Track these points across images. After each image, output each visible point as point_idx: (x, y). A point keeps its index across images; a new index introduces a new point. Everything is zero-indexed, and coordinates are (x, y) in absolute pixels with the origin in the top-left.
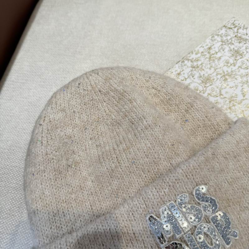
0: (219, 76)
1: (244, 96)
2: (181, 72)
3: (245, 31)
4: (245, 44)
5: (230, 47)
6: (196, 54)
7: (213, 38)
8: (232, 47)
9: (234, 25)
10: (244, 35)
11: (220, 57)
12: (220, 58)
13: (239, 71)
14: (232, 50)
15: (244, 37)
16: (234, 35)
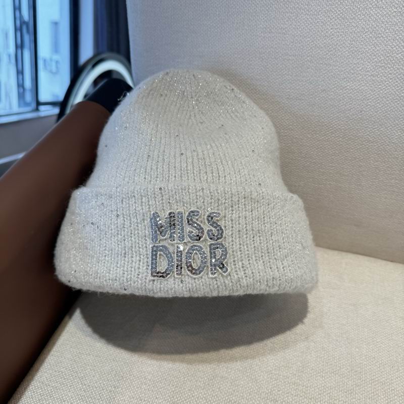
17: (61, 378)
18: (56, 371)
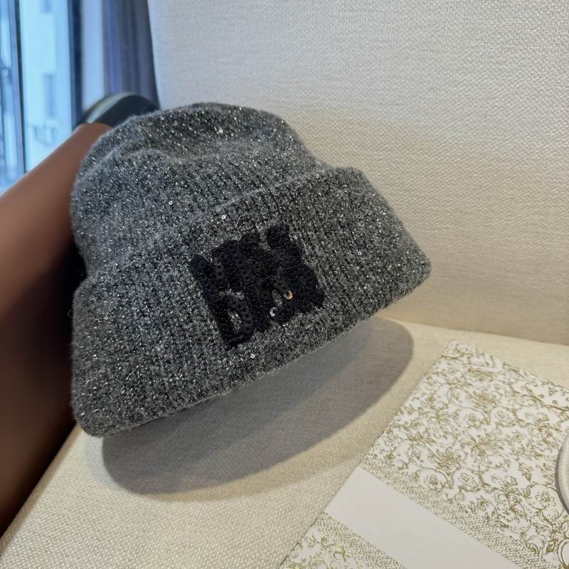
0: (467, 449)
1: (529, 479)
2: (392, 452)
3: (482, 360)
4: (491, 381)
5: (467, 392)
6: (410, 413)
7: (430, 381)
8: (471, 390)
9: (458, 352)
10: (483, 365)
11: (456, 413)
12: (456, 415)
13: (501, 433)
14: (473, 395)
15: (483, 369)
16: (467, 369)
17: (62, 524)
18: (53, 515)
